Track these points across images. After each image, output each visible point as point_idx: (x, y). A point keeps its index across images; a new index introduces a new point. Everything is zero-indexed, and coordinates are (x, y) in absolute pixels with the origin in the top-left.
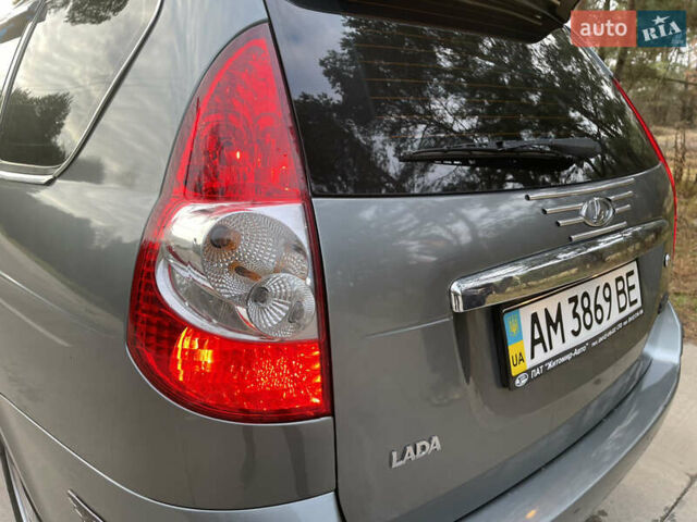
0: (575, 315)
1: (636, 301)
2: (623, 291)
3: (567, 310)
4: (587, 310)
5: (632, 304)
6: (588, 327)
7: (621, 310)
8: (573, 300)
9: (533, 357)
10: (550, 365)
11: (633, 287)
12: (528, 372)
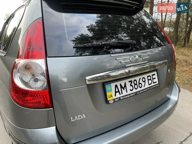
0: (131, 85)
2: (150, 79)
3: (128, 84)
4: (135, 84)
5: (154, 83)
6: (136, 89)
7: (149, 84)
9: (115, 96)
10: (121, 98)
11: (155, 78)
12: (114, 99)
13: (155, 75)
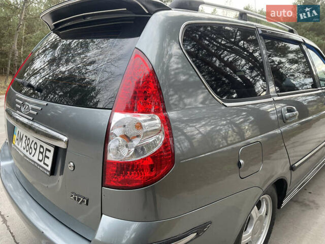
0: (25, 143)
1: (47, 166)
2: (42, 153)
3: (24, 139)
4: (28, 145)
5: (44, 163)
6: (27, 151)
7: (39, 160)
8: (26, 137)
9: (16, 142)
10: (17, 149)
11: (48, 158)
13: (50, 151)
